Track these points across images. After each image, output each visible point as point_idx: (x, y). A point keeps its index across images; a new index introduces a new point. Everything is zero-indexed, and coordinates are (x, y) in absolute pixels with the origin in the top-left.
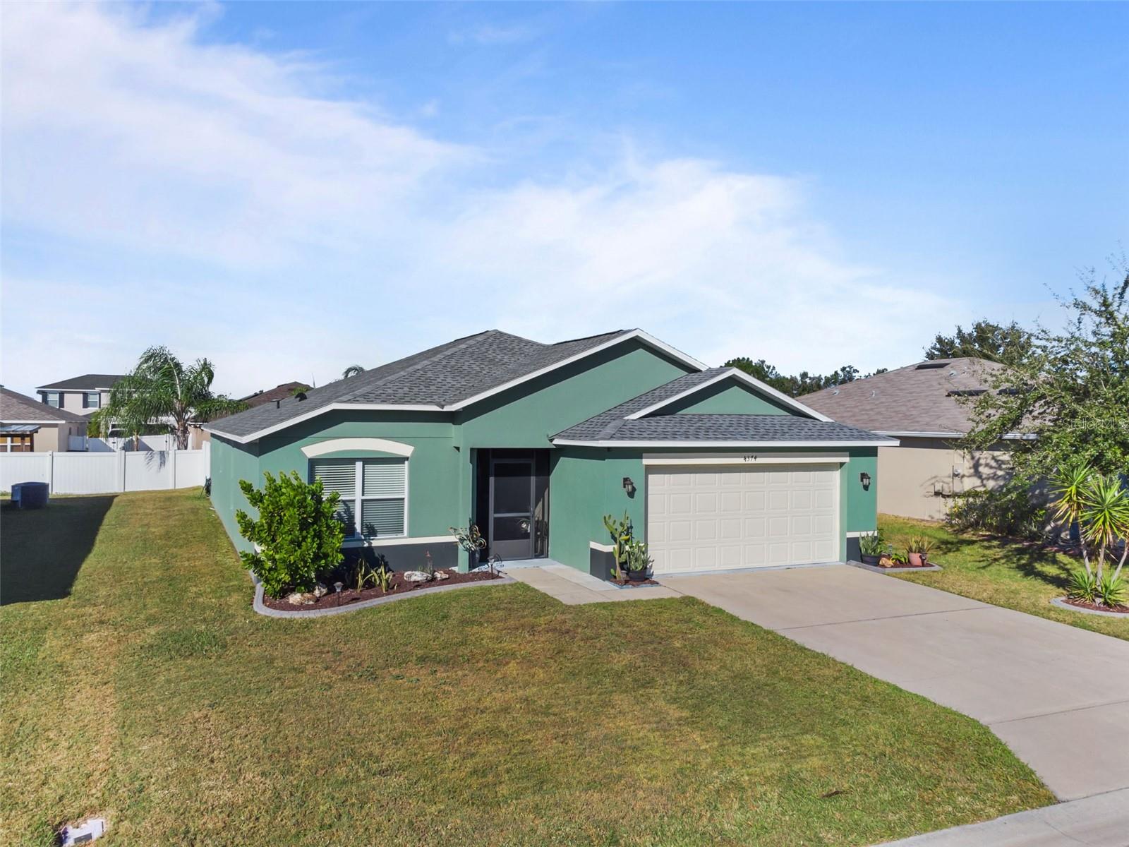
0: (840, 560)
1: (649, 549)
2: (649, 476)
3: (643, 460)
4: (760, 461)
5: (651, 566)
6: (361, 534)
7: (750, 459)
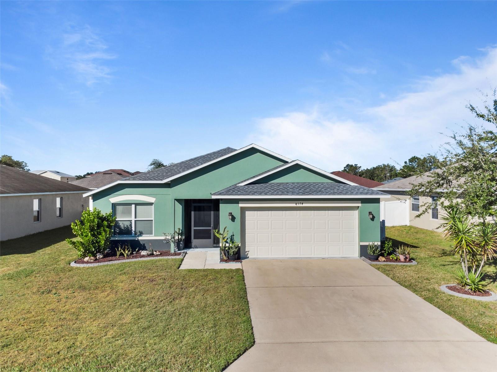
0: (358, 257)
1: (246, 246)
2: (246, 212)
3: (239, 204)
4: (305, 205)
5: (248, 254)
6: (135, 234)
7: (299, 204)
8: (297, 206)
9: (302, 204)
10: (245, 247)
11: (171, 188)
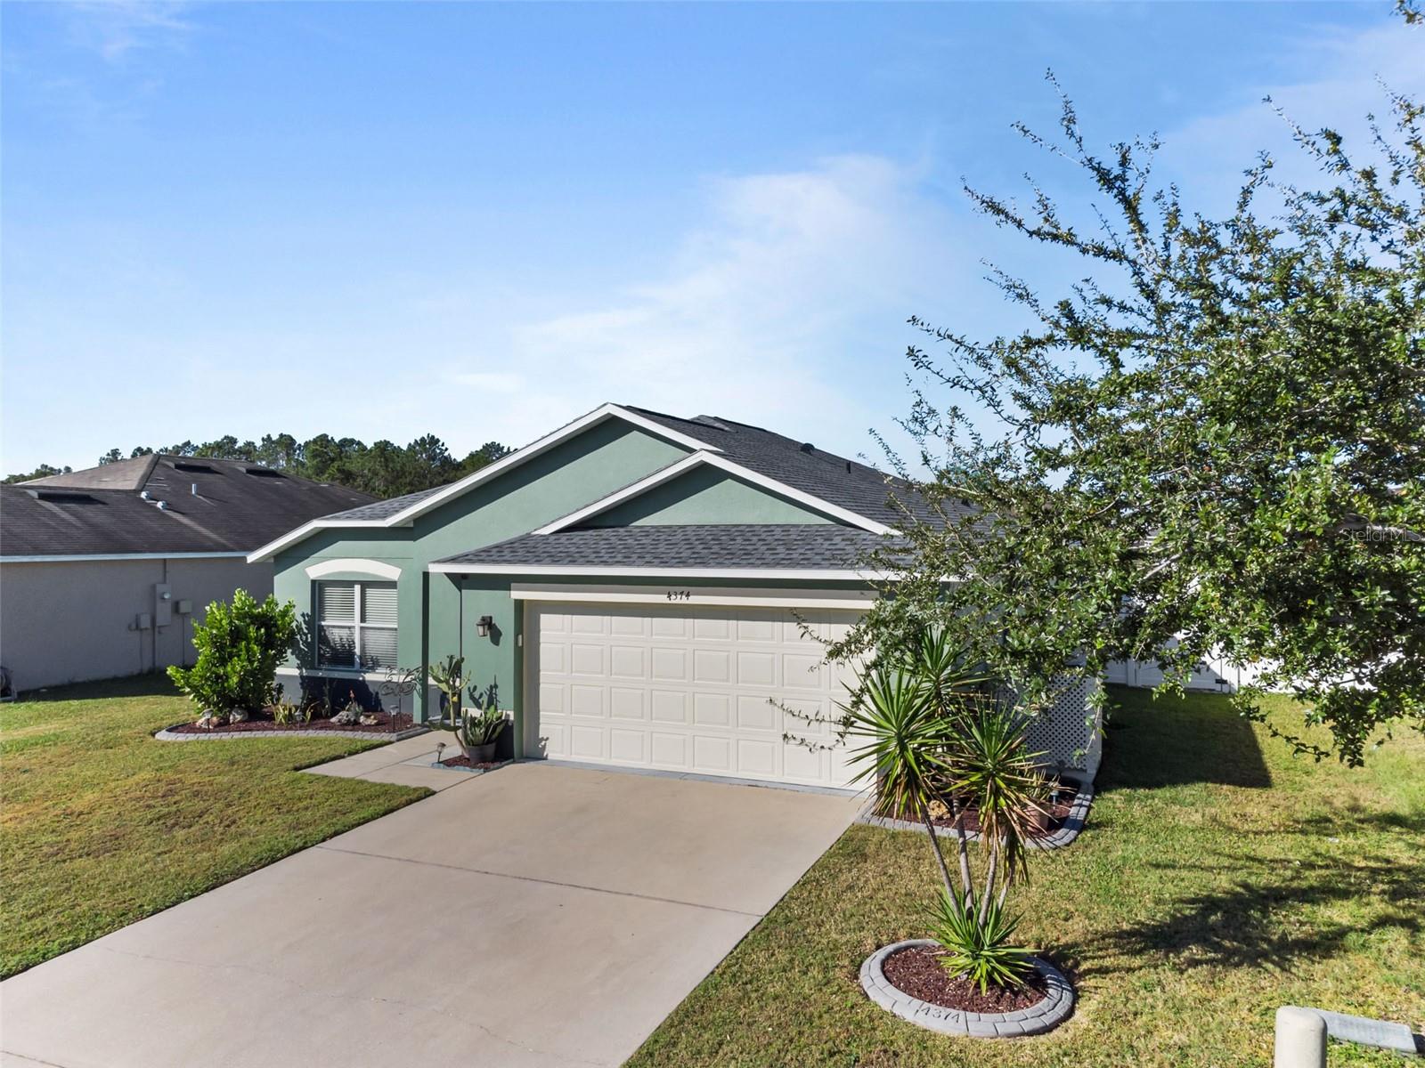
1: (541, 721)
2: (542, 616)
3: (512, 592)
4: (695, 600)
5: (544, 747)
6: (362, 665)
7: (679, 597)
8: (673, 602)
9: (688, 595)
10: (539, 724)
11: (415, 540)
